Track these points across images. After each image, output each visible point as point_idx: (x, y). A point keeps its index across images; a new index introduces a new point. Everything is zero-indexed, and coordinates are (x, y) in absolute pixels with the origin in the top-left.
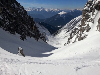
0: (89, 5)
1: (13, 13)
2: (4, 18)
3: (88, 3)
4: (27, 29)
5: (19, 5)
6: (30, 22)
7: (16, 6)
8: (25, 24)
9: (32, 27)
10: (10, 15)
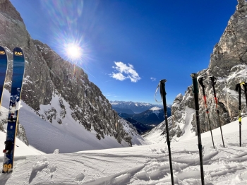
0: (178, 102)
1: (95, 106)
2: (84, 111)
3: (177, 99)
4: (108, 125)
5: (103, 98)
6: (113, 117)
7: (100, 99)
8: (107, 119)
9: (114, 124)
10: (91, 109)
